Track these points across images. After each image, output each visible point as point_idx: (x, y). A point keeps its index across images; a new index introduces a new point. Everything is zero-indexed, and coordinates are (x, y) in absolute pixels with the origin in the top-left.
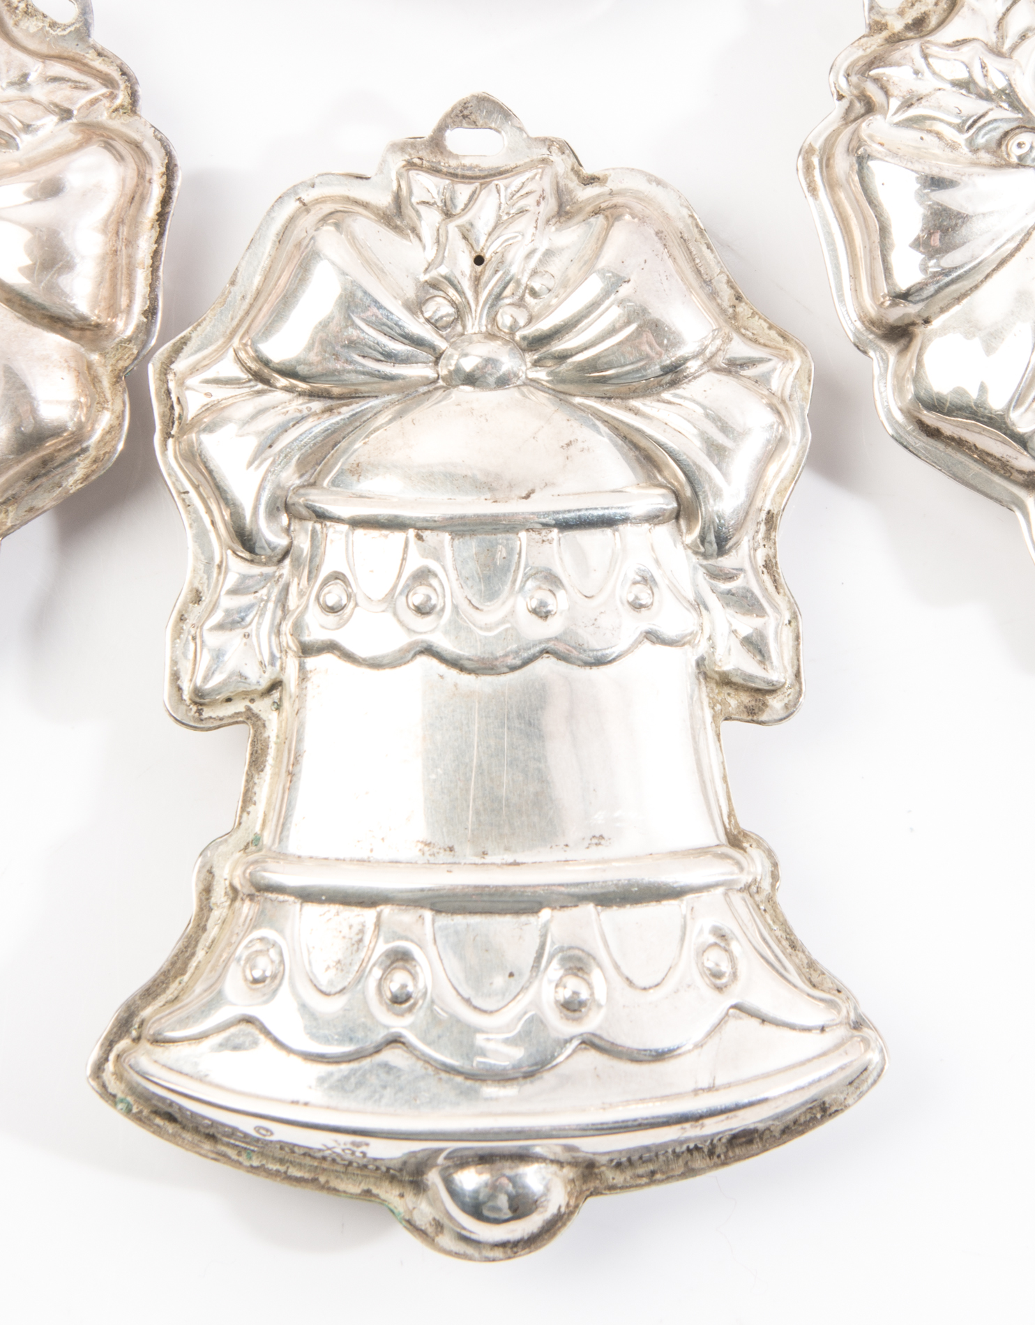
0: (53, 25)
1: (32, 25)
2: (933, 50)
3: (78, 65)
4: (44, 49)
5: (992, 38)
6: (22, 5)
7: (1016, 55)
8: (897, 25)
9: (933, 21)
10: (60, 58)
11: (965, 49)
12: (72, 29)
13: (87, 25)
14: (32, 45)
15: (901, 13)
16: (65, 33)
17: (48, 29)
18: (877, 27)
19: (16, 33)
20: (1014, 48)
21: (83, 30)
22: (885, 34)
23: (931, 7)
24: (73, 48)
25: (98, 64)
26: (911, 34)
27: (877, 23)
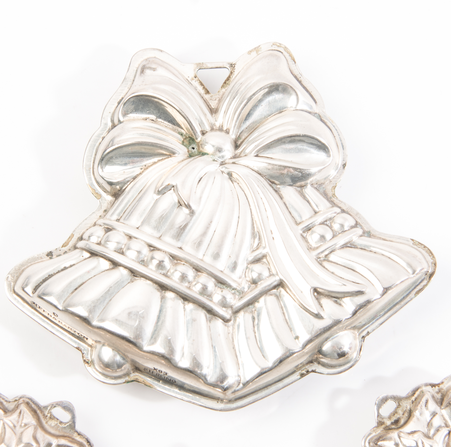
0: (61, 423)
1: (53, 423)
2: (402, 434)
3: (71, 439)
4: (57, 433)
5: (425, 430)
6: (49, 415)
7: (435, 438)
8: (388, 423)
9: (402, 421)
10: (63, 437)
11: (416, 435)
12: (68, 424)
13: (74, 422)
14: (52, 431)
15: (390, 418)
16: (66, 426)
17: (59, 424)
18: (380, 423)
19: (47, 426)
20: (434, 435)
21: (72, 425)
22: (383, 426)
23: (401, 415)
24: (68, 432)
25: (78, 438)
26: (393, 427)
27: (380, 422)
